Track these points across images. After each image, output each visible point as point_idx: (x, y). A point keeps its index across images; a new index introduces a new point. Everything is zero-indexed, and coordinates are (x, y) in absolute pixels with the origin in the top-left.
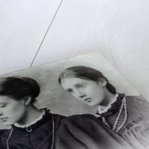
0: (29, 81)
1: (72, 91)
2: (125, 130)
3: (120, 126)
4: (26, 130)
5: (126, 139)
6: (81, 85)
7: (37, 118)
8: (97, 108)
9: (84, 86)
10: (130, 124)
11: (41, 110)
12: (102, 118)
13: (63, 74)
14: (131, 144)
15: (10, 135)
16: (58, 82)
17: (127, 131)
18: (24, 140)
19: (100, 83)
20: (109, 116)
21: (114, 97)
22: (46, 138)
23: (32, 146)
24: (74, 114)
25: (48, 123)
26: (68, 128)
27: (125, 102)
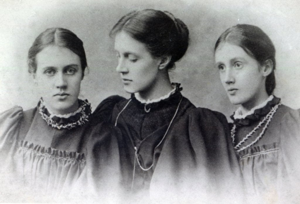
0: (181, 28)
1: (222, 68)
2: (247, 153)
3: (245, 146)
4: (144, 108)
5: (242, 166)
6: (238, 63)
7: (163, 95)
8: (236, 108)
9: (241, 66)
10: (258, 147)
11: (173, 84)
12: (233, 126)
13: (228, 33)
14: (242, 175)
15: (124, 108)
16: (214, 46)
17: (249, 156)
18: (136, 121)
19: (264, 68)
20: (242, 126)
21: (266, 99)
22: (160, 128)
23: (141, 133)
24: (206, 107)
25: (171, 108)
26: (189, 124)
27: (273, 113)
